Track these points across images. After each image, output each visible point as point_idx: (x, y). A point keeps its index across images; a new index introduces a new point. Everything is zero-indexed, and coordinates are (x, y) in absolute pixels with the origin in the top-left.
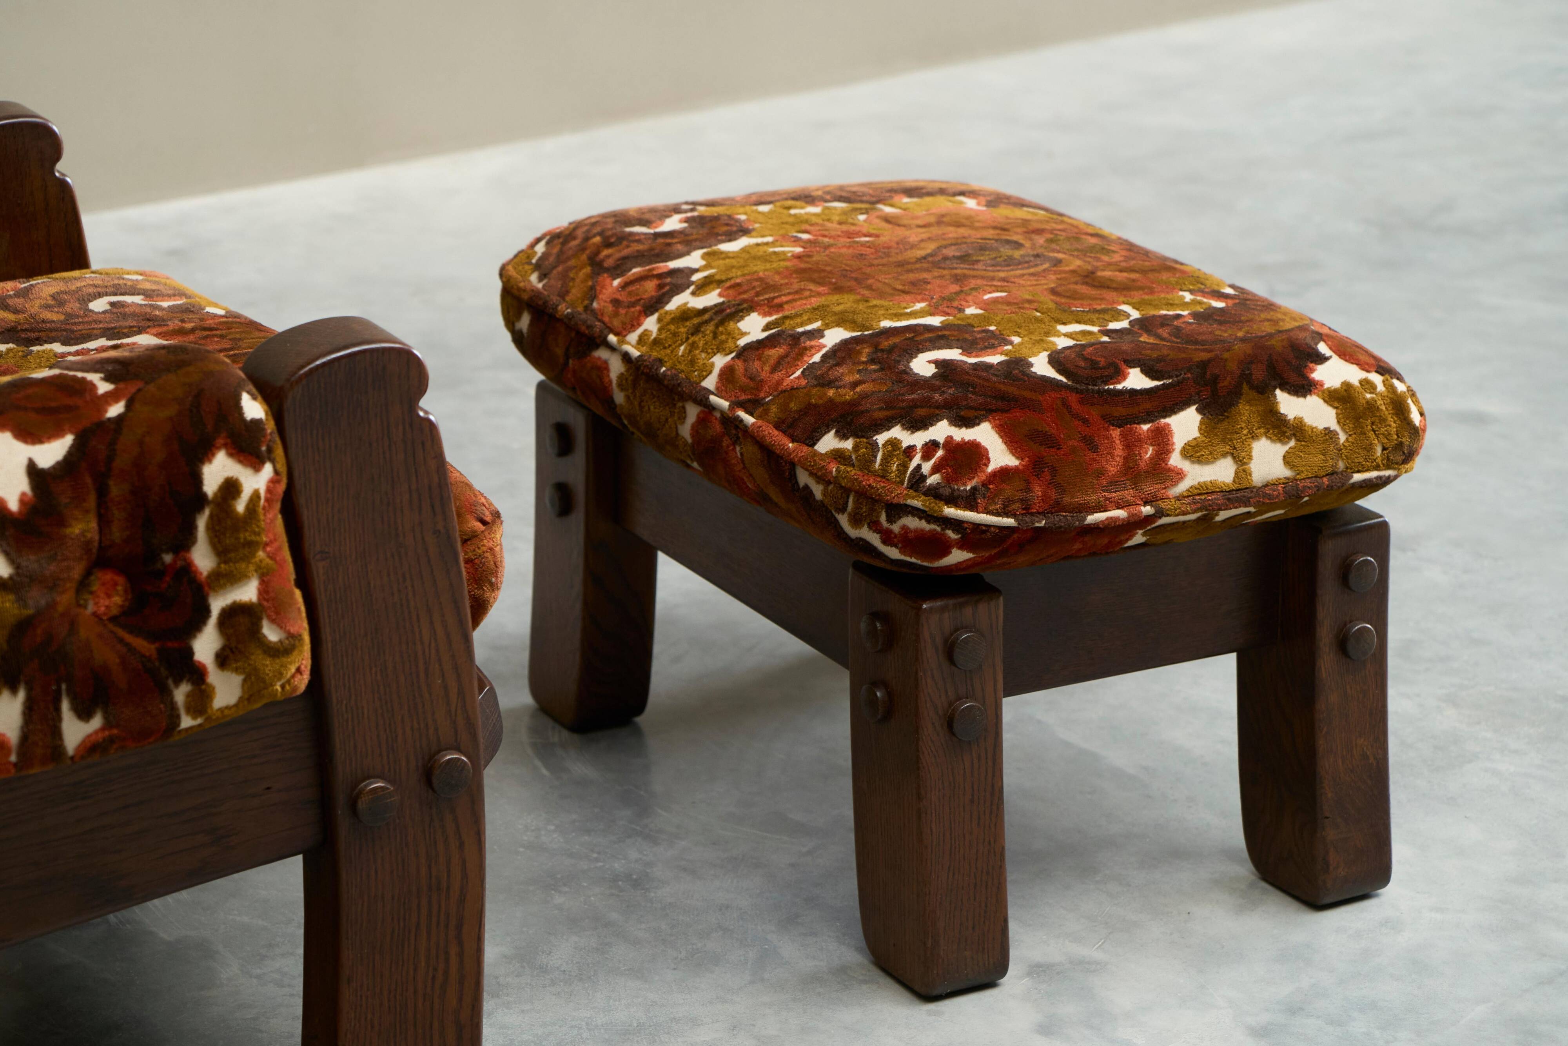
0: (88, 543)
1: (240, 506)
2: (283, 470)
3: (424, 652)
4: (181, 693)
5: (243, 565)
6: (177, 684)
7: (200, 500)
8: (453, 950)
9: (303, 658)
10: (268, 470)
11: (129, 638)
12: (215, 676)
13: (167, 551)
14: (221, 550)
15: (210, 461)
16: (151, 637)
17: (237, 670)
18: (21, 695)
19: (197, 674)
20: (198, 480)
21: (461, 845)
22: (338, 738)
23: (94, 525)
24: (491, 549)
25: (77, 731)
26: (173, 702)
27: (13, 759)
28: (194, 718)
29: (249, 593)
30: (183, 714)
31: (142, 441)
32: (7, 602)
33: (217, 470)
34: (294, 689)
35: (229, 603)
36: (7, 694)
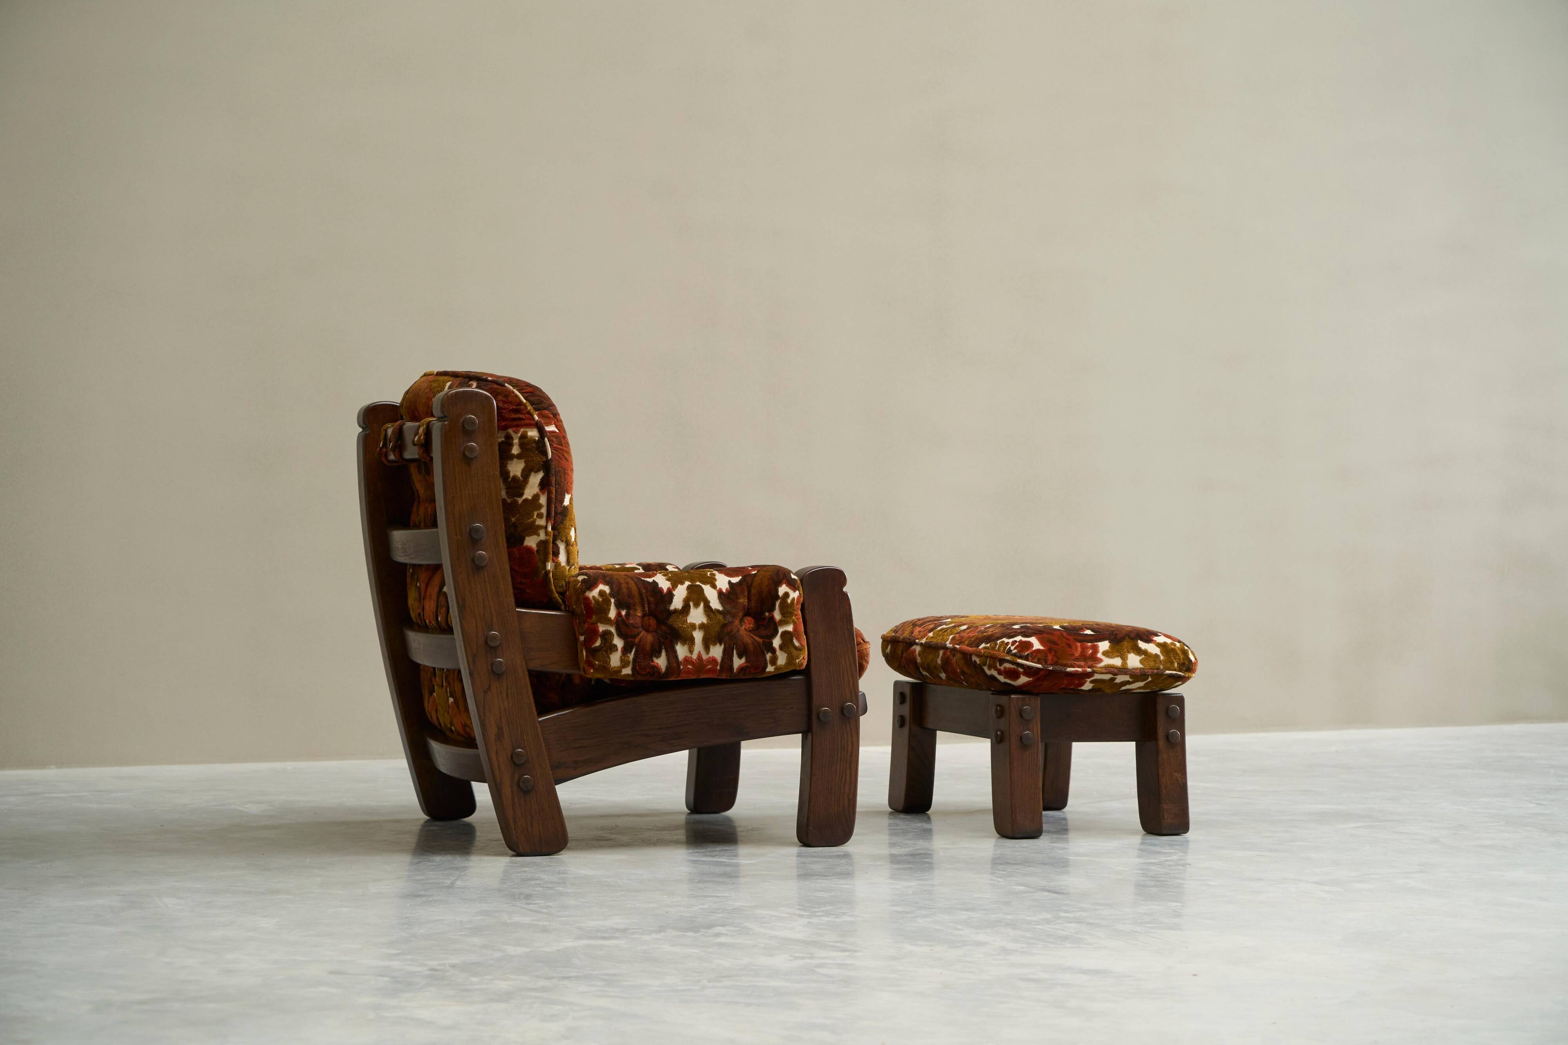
0: (745, 605)
1: (789, 601)
2: (802, 593)
3: (842, 668)
4: (769, 656)
5: (789, 619)
6: (767, 653)
7: (777, 597)
8: (848, 772)
9: (805, 654)
10: (797, 592)
11: (754, 637)
12: (778, 653)
13: (767, 612)
14: (783, 613)
15: (781, 587)
16: (760, 637)
17: (785, 652)
18: (723, 646)
19: (773, 651)
20: (777, 591)
21: (852, 736)
22: (816, 690)
23: (746, 600)
24: (866, 649)
25: (738, 662)
26: (766, 659)
27: (718, 668)
28: (772, 666)
29: (790, 628)
30: (768, 663)
31: (761, 579)
32: (720, 617)
33: (783, 589)
34: (802, 664)
35: (784, 630)
36: (718, 644)
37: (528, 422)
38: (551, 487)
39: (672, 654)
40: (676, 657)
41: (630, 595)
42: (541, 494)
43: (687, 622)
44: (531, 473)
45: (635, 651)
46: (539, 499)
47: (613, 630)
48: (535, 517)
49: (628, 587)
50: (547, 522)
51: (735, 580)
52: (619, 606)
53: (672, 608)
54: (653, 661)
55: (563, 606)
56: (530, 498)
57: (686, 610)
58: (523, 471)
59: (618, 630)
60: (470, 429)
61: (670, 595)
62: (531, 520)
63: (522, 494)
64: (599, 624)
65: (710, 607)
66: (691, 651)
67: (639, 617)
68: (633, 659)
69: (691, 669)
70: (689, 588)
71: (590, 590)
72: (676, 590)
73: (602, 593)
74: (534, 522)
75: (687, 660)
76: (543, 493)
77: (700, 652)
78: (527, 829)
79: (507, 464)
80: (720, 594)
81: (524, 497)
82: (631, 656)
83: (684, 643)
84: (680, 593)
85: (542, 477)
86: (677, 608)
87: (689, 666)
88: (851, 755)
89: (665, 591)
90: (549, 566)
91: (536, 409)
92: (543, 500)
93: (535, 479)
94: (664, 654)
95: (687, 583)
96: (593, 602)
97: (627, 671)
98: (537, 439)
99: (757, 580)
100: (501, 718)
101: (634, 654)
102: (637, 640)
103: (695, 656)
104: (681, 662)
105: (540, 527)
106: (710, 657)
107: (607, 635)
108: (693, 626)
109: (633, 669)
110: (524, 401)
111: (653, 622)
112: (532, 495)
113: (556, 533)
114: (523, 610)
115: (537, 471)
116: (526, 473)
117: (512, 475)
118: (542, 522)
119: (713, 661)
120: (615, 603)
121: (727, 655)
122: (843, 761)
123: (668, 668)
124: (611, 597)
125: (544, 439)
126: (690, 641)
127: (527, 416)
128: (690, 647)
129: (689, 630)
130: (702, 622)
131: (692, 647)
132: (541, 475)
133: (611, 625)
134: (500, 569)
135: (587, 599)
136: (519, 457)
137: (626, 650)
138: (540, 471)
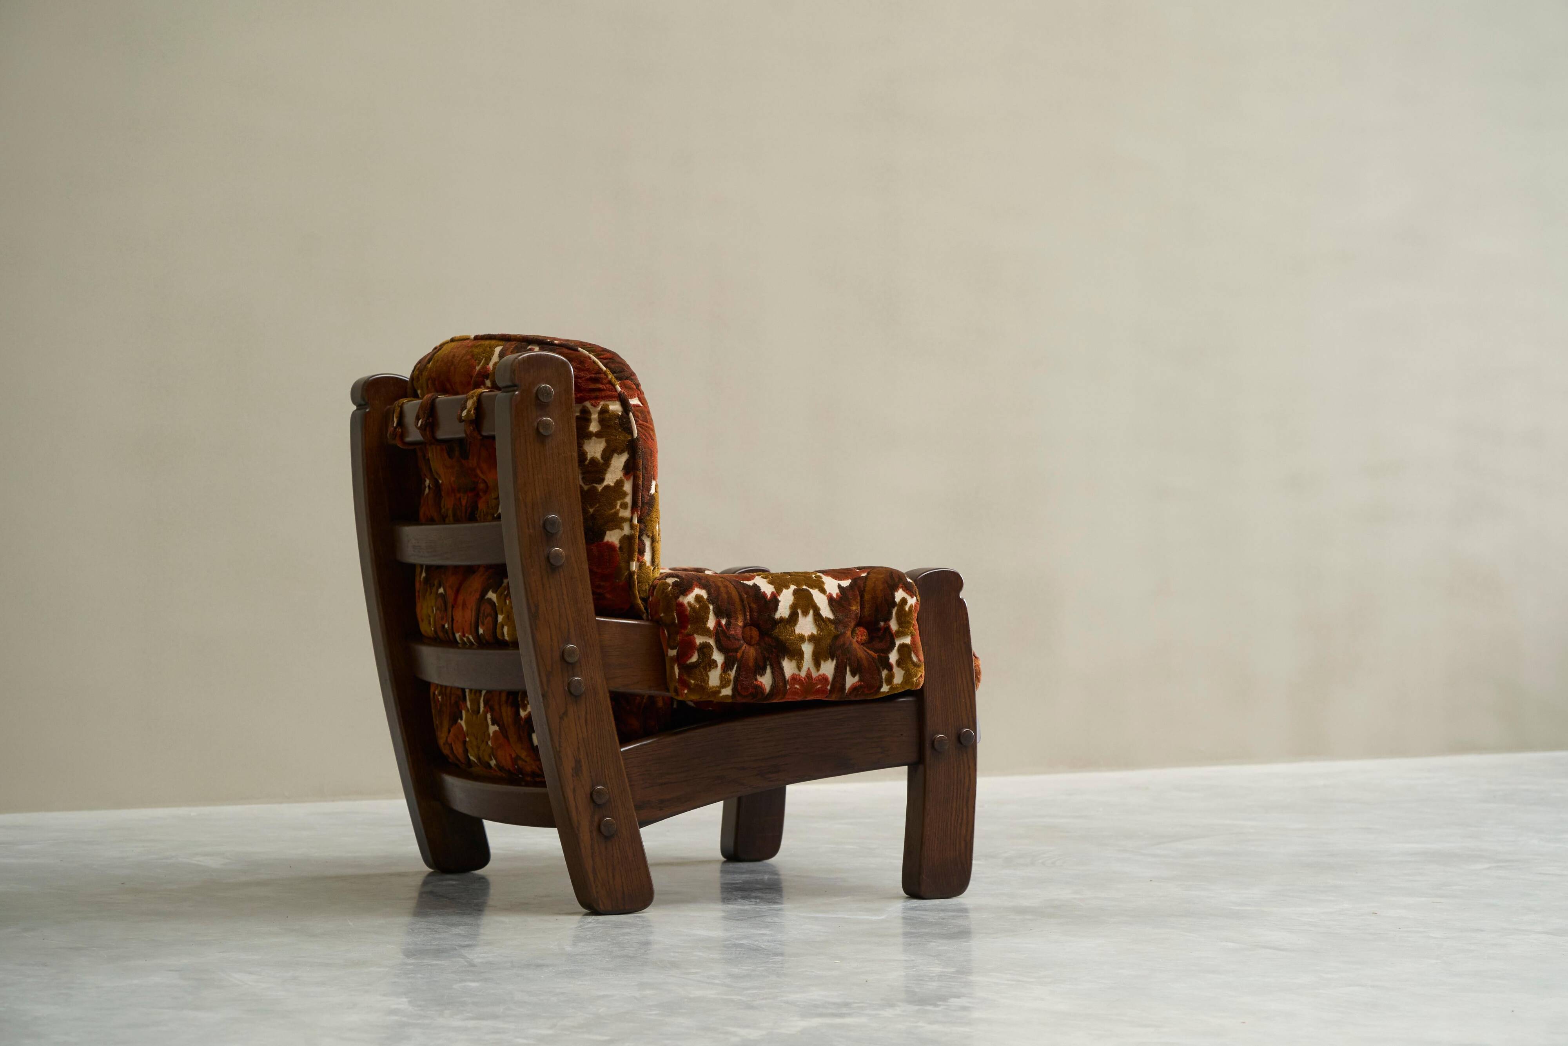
0: (857, 614)
1: (907, 608)
2: (919, 599)
3: (959, 688)
4: (884, 673)
5: (907, 630)
6: (883, 670)
7: (894, 604)
8: (965, 810)
9: (922, 672)
10: (915, 598)
11: (868, 651)
12: (895, 670)
13: (882, 622)
14: (900, 623)
15: (897, 591)
16: (876, 651)
17: (902, 668)
18: (835, 661)
19: (890, 667)
20: (894, 597)
21: (969, 768)
22: (929, 715)
23: (859, 608)
25: (851, 681)
26: (881, 677)
27: (829, 687)
28: (887, 685)
29: (907, 640)
30: (884, 682)
31: (875, 583)
32: (831, 627)
33: (900, 595)
34: (919, 683)
35: (901, 643)
36: (830, 660)
37: (610, 393)
38: (638, 472)
39: (778, 671)
40: (783, 675)
41: (730, 601)
42: (625, 479)
43: (795, 633)
44: (613, 454)
45: (737, 668)
46: (623, 486)
47: (712, 642)
48: (618, 507)
49: (728, 591)
50: (633, 513)
51: (846, 583)
52: (718, 614)
53: (777, 616)
54: (756, 680)
55: (645, 615)
56: (612, 484)
57: (793, 618)
58: (604, 451)
59: (718, 642)
60: (545, 401)
61: (774, 602)
62: (613, 511)
63: (602, 480)
64: (695, 636)
65: (820, 616)
66: (799, 668)
67: (741, 627)
68: (735, 677)
69: (798, 689)
70: (795, 593)
71: (684, 595)
72: (782, 595)
73: (698, 598)
74: (617, 513)
75: (794, 678)
76: (628, 479)
77: (809, 669)
78: (609, 883)
79: (584, 443)
80: (831, 599)
81: (605, 483)
82: (732, 674)
83: (791, 658)
84: (786, 598)
85: (627, 460)
86: (783, 616)
87: (796, 686)
88: (968, 790)
89: (769, 596)
90: (634, 566)
91: (618, 379)
92: (628, 487)
93: (619, 462)
94: (768, 671)
95: (793, 587)
96: (689, 609)
97: (727, 691)
98: (620, 414)
99: (870, 584)
100: (579, 748)
101: (736, 671)
102: (739, 655)
103: (803, 674)
104: (788, 681)
105: (624, 519)
106: (820, 675)
107: (705, 650)
108: (802, 638)
109: (734, 690)
110: (604, 368)
111: (755, 633)
112: (615, 480)
113: (643, 526)
114: (602, 619)
115: (621, 453)
116: (607, 455)
117: (589, 456)
118: (626, 513)
119: (824, 679)
120: (713, 611)
121: (840, 672)
122: (960, 798)
123: (773, 687)
124: (710, 603)
125: (628, 414)
126: (798, 656)
127: (607, 386)
128: (798, 663)
129: (798, 642)
130: (812, 633)
131: (801, 662)
132: (625, 457)
133: (709, 637)
134: (579, 569)
135: (681, 605)
136: (598, 435)
137: (727, 667)
138: (624, 452)
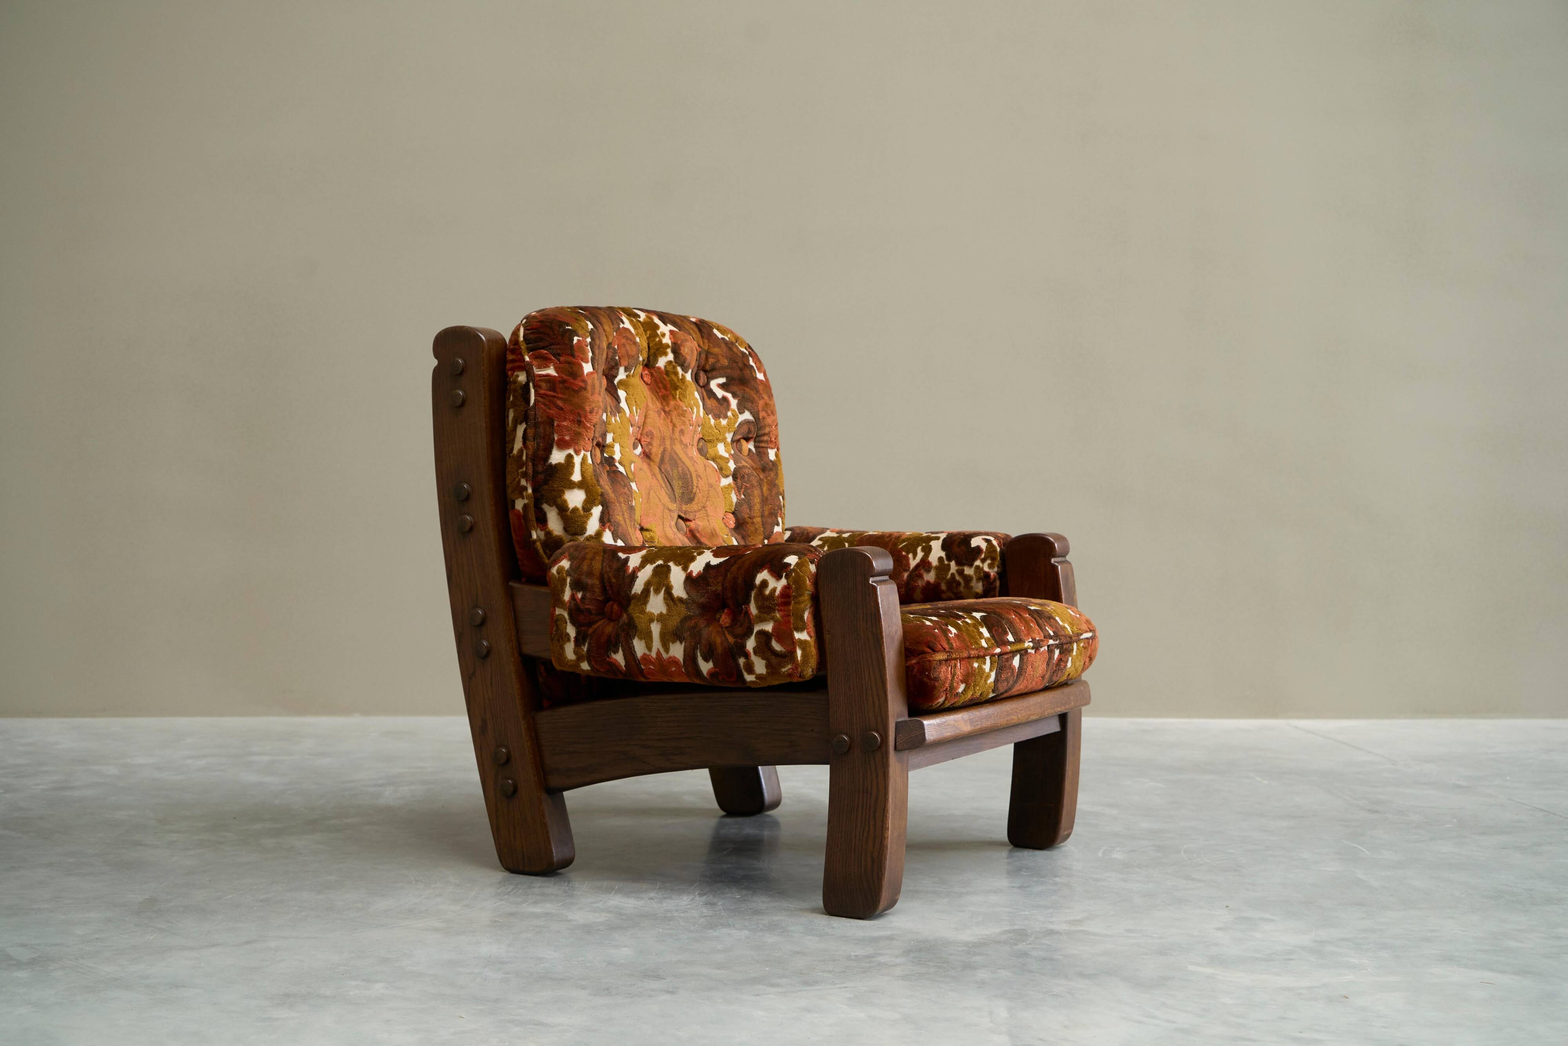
0: (718, 595)
1: (767, 592)
3: (866, 684)
4: (742, 661)
5: (767, 616)
6: (740, 658)
7: (753, 586)
8: (872, 823)
10: (784, 581)
11: (728, 635)
12: (753, 657)
13: (742, 605)
14: (760, 607)
15: (761, 573)
17: (763, 659)
18: (683, 644)
19: (747, 655)
20: (754, 577)
21: (877, 776)
25: (705, 667)
26: (738, 665)
27: (684, 671)
28: (750, 675)
29: (769, 627)
30: (745, 671)
32: (682, 607)
33: (761, 578)
35: (760, 628)
36: (678, 643)
38: (530, 442)
39: (630, 651)
40: (635, 654)
41: (592, 578)
42: (524, 449)
43: (645, 611)
44: (517, 425)
45: (589, 643)
46: (522, 456)
47: (566, 615)
48: (520, 477)
51: (716, 561)
52: (575, 587)
53: (633, 592)
54: (609, 657)
56: (516, 454)
57: (646, 597)
58: (514, 421)
59: (570, 615)
60: (456, 374)
61: (634, 578)
62: (518, 480)
63: (513, 450)
64: (555, 608)
65: (672, 595)
66: (649, 647)
68: (587, 652)
69: (656, 670)
70: (657, 569)
71: (552, 566)
72: (643, 571)
73: (561, 570)
74: (520, 482)
75: (645, 657)
77: (658, 649)
80: (690, 578)
81: (513, 453)
82: (586, 649)
83: (641, 638)
84: (646, 573)
85: (525, 430)
86: (637, 593)
87: (653, 668)
89: (632, 572)
90: (534, 534)
91: (528, 350)
92: (525, 457)
93: (520, 432)
94: (621, 649)
95: (658, 563)
96: (553, 580)
97: (585, 667)
98: (523, 384)
100: (485, 708)
101: (589, 647)
102: (590, 631)
103: (654, 655)
104: (641, 662)
106: (670, 658)
107: (560, 622)
108: (651, 618)
109: (591, 666)
110: (522, 339)
111: (612, 608)
112: (518, 450)
113: (542, 498)
115: (521, 424)
118: (525, 483)
119: (674, 661)
120: (571, 584)
121: (690, 658)
123: (628, 667)
124: (570, 577)
125: (529, 385)
126: (647, 636)
127: (519, 357)
128: (647, 643)
129: (647, 622)
130: (661, 613)
131: (650, 643)
132: (524, 427)
133: (565, 611)
134: (486, 536)
135: (550, 574)
137: (578, 642)
